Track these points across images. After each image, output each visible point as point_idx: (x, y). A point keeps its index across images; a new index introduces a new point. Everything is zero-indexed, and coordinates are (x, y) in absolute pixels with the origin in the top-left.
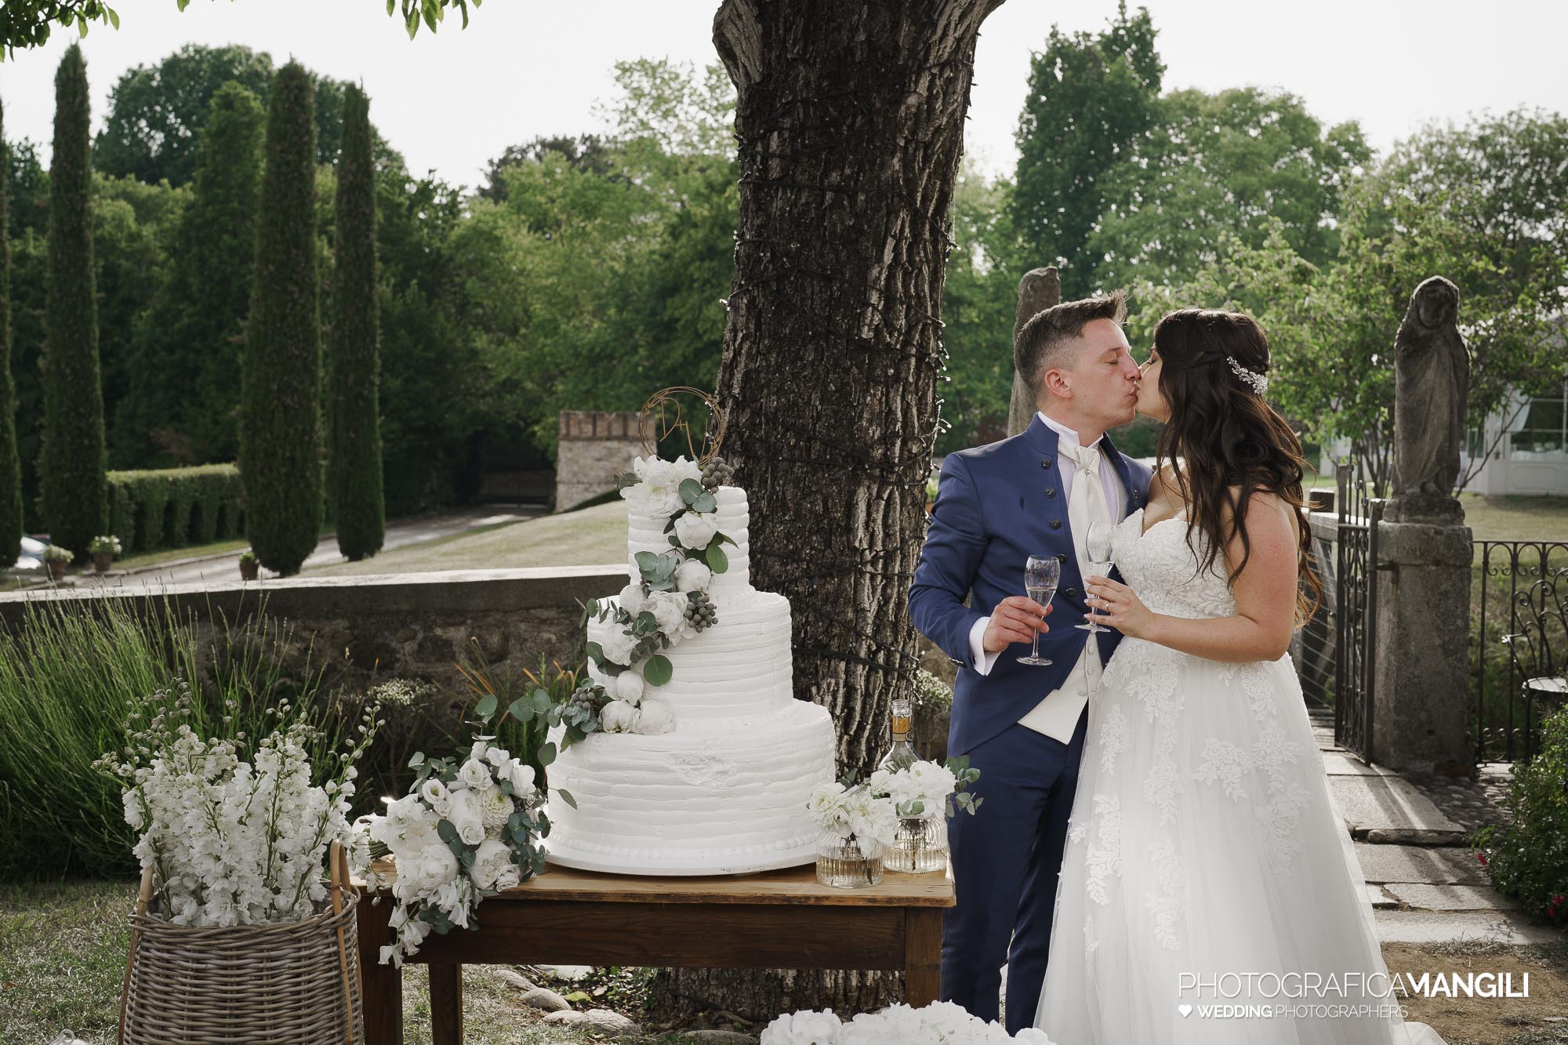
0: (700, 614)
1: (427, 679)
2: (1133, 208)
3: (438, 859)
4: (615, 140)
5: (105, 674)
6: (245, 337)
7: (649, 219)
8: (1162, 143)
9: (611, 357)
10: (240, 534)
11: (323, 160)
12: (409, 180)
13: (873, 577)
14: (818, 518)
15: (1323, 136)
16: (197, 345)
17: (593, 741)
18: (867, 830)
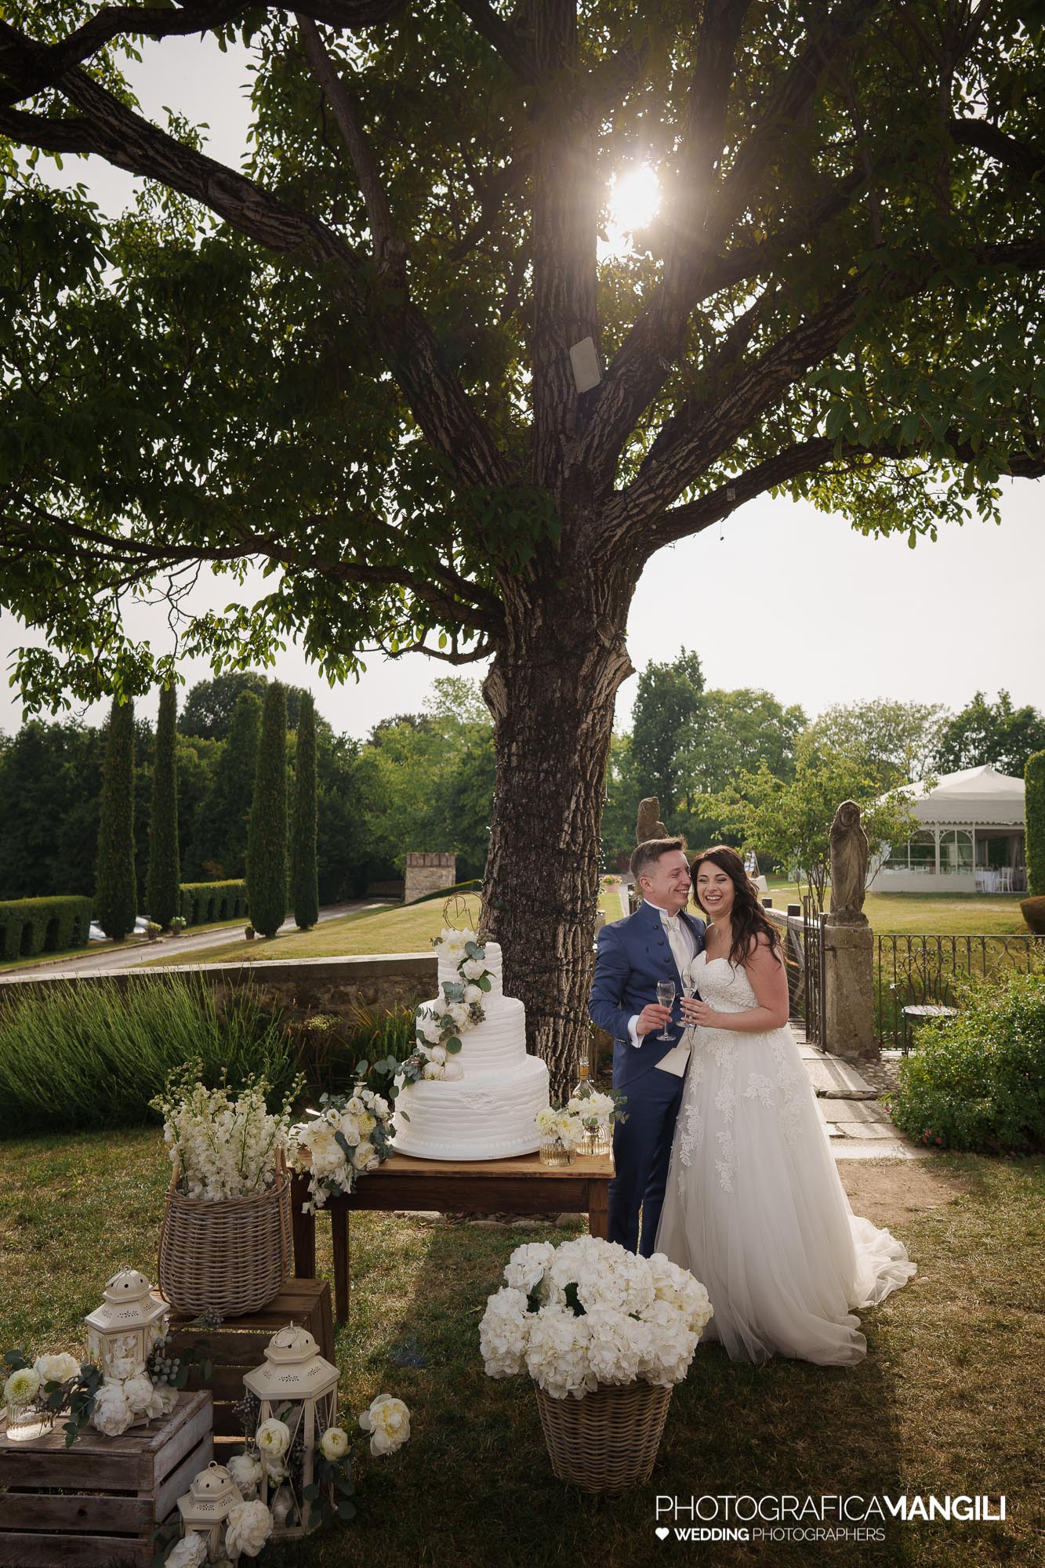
0: (477, 1015)
1: (336, 1014)
2: (691, 748)
3: (335, 1153)
4: (434, 717)
5: (169, 1015)
6: (250, 817)
7: (451, 755)
8: (705, 717)
9: (433, 824)
10: (245, 915)
11: (290, 728)
12: (333, 737)
13: (567, 970)
14: (539, 942)
15: (784, 712)
16: (227, 819)
17: (419, 1084)
18: (567, 1135)
